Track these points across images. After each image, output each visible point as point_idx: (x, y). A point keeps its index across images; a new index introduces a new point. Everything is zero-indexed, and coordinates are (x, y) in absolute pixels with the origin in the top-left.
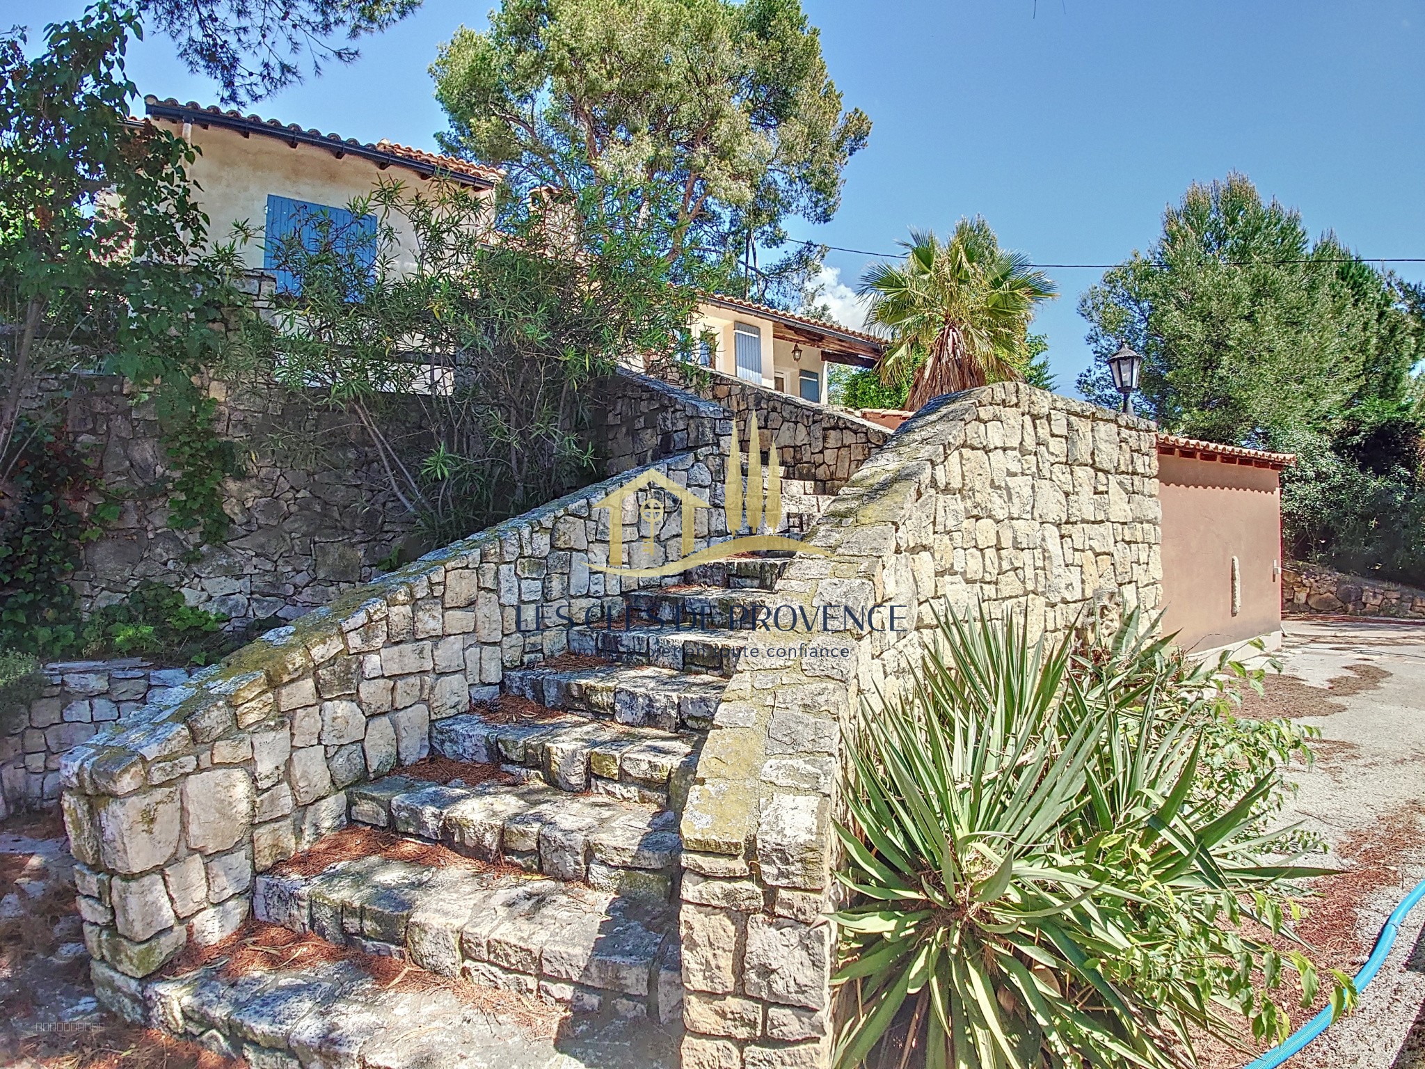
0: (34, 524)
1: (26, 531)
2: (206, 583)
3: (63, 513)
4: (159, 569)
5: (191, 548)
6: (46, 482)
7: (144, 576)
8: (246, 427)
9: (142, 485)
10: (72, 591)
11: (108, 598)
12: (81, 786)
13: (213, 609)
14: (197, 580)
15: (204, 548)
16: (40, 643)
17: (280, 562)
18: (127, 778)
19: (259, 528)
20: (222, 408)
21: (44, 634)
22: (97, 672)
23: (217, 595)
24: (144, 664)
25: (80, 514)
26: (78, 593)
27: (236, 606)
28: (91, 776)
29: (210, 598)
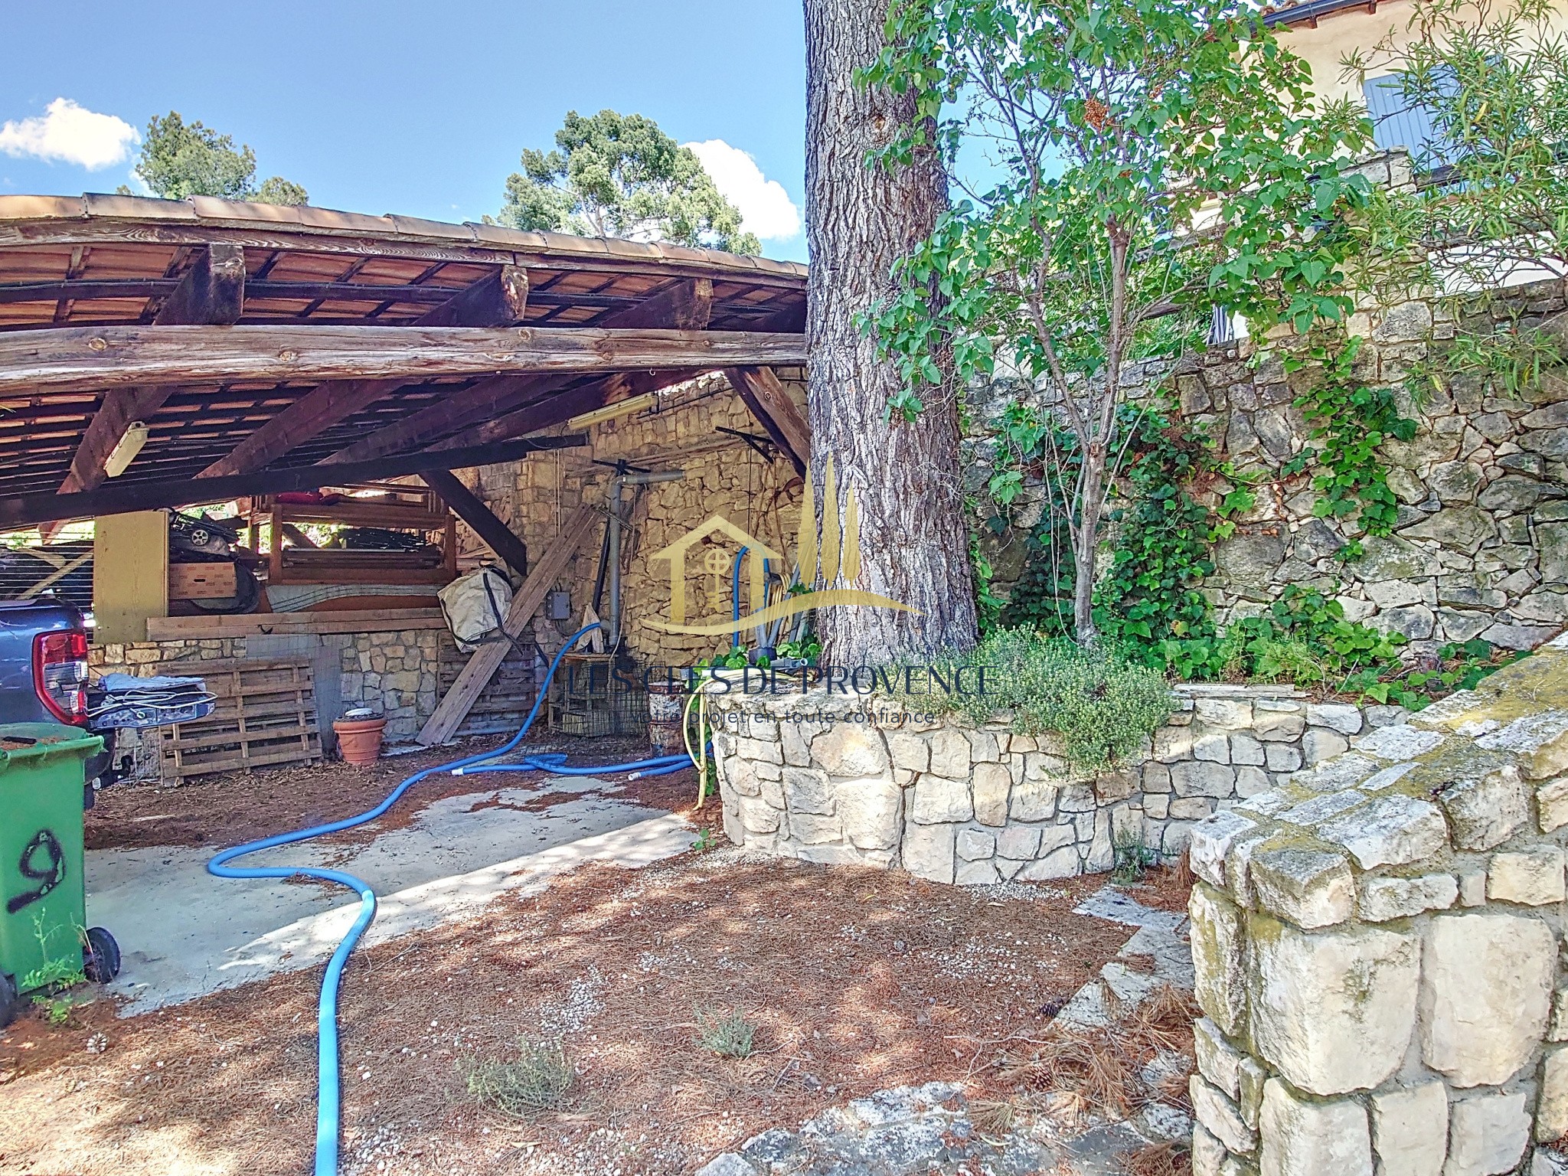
0: (1156, 524)
1: (1148, 532)
2: (1372, 590)
3: (1187, 508)
4: (1306, 571)
5: (1347, 542)
6: (1165, 475)
7: (1288, 581)
8: (1406, 366)
9: (1277, 465)
10: (1203, 602)
11: (1246, 609)
12: (1227, 886)
13: (1383, 625)
14: (1358, 585)
15: (1366, 541)
16: (1169, 658)
17: (1481, 557)
18: (1321, 896)
19: (1443, 507)
20: (1367, 346)
21: (1171, 648)
22: (1238, 700)
23: (1387, 607)
24: (1298, 694)
25: (1207, 508)
26: (1210, 602)
27: (1417, 623)
28: (1248, 873)
29: (1378, 611)
